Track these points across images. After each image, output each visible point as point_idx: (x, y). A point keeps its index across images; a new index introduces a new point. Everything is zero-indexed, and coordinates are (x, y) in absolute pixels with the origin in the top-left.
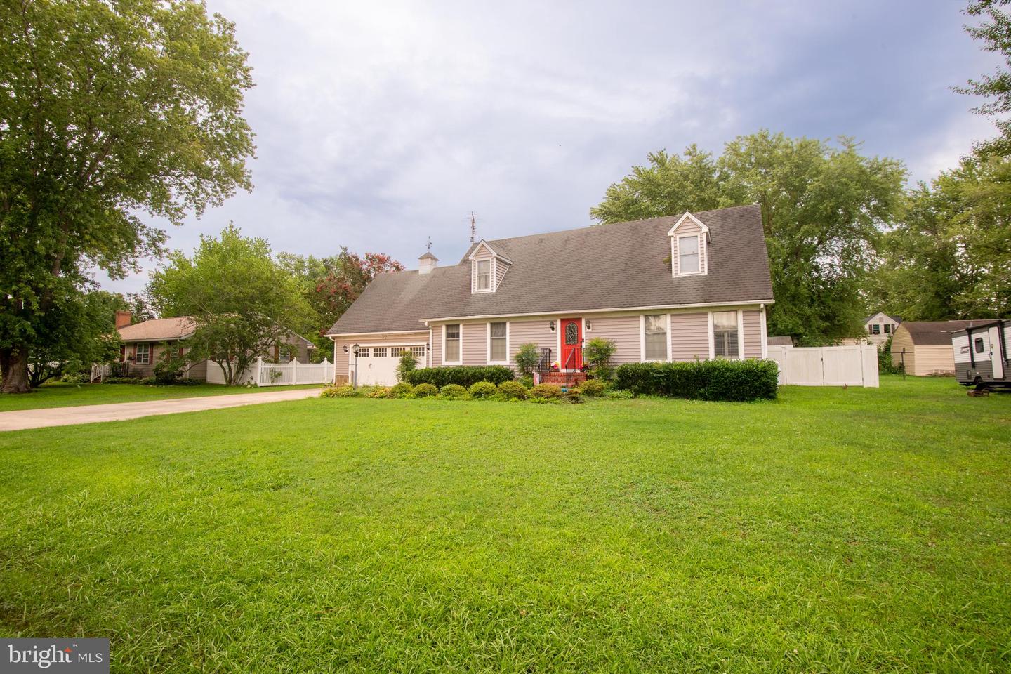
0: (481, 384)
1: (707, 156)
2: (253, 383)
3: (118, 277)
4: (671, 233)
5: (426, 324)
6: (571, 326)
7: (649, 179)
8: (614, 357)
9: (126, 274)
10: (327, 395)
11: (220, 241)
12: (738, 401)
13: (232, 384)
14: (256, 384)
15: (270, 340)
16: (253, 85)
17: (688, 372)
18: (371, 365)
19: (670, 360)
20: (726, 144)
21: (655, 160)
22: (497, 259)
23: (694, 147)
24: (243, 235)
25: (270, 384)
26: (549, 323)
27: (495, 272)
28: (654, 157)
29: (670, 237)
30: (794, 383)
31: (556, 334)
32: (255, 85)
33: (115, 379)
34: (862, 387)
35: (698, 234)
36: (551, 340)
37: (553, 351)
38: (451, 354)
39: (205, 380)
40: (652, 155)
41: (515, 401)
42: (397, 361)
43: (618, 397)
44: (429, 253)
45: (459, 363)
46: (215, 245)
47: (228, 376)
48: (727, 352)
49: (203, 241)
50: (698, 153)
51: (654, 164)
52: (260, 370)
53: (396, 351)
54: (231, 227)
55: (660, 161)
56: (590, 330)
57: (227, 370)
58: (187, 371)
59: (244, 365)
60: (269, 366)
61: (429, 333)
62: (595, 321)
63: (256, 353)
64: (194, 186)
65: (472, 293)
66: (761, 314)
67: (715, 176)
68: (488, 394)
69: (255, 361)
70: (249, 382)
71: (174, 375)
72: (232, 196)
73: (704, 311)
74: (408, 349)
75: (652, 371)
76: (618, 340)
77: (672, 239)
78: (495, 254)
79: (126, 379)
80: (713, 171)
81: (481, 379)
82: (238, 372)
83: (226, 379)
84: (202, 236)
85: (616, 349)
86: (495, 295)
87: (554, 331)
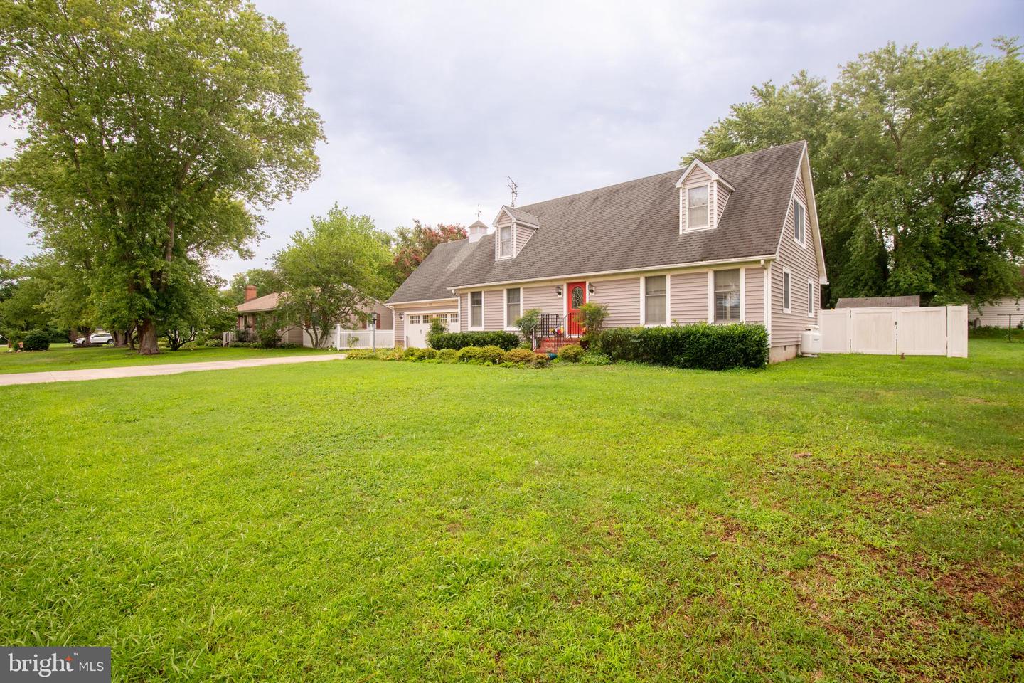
0: (467, 349)
1: (818, 84)
2: (334, 347)
3: (247, 257)
4: (678, 185)
5: (453, 291)
6: (576, 289)
7: (746, 118)
8: (609, 322)
9: (254, 255)
10: (349, 358)
11: (328, 220)
12: (712, 369)
13: (318, 347)
14: (336, 348)
15: (348, 308)
16: (306, 78)
17: (665, 337)
18: (421, 331)
19: (668, 324)
20: (840, 66)
21: (761, 94)
22: (518, 224)
23: (803, 74)
24: (350, 214)
25: (348, 348)
26: (554, 288)
27: (515, 237)
28: (758, 91)
29: (679, 188)
30: (860, 351)
31: (562, 299)
32: (308, 77)
33: (238, 343)
34: (946, 356)
35: (708, 183)
36: (559, 306)
37: (560, 316)
38: (476, 321)
39: (302, 344)
40: (755, 88)
41: (488, 366)
42: (427, 328)
43: (591, 363)
44: (478, 221)
45: (482, 329)
46: (324, 225)
47: (315, 341)
48: (728, 315)
49: (313, 221)
50: (808, 79)
51: (759, 100)
52: (339, 335)
53: (427, 318)
54: (336, 207)
55: (765, 95)
56: (593, 294)
57: (314, 335)
58: (285, 335)
59: (326, 332)
60: (348, 332)
61: (457, 301)
62: (596, 285)
63: (337, 320)
64: (284, 174)
65: (496, 260)
66: (765, 272)
67: (831, 106)
68: (470, 357)
69: (335, 328)
70: (331, 346)
71: (274, 340)
72: (314, 180)
73: (704, 270)
74: (435, 317)
75: (631, 336)
76: (610, 305)
77: (681, 190)
78: (514, 220)
79: (247, 344)
80: (828, 100)
81: (467, 344)
82: (322, 337)
83: (313, 343)
84: (313, 217)
85: (609, 314)
86: (514, 262)
87: (561, 296)
